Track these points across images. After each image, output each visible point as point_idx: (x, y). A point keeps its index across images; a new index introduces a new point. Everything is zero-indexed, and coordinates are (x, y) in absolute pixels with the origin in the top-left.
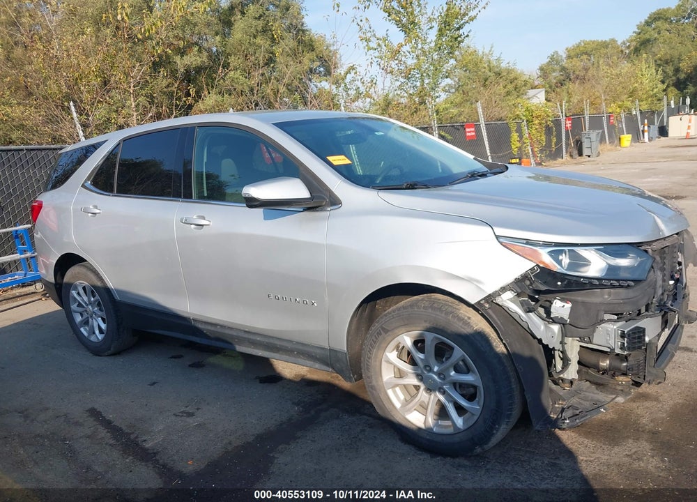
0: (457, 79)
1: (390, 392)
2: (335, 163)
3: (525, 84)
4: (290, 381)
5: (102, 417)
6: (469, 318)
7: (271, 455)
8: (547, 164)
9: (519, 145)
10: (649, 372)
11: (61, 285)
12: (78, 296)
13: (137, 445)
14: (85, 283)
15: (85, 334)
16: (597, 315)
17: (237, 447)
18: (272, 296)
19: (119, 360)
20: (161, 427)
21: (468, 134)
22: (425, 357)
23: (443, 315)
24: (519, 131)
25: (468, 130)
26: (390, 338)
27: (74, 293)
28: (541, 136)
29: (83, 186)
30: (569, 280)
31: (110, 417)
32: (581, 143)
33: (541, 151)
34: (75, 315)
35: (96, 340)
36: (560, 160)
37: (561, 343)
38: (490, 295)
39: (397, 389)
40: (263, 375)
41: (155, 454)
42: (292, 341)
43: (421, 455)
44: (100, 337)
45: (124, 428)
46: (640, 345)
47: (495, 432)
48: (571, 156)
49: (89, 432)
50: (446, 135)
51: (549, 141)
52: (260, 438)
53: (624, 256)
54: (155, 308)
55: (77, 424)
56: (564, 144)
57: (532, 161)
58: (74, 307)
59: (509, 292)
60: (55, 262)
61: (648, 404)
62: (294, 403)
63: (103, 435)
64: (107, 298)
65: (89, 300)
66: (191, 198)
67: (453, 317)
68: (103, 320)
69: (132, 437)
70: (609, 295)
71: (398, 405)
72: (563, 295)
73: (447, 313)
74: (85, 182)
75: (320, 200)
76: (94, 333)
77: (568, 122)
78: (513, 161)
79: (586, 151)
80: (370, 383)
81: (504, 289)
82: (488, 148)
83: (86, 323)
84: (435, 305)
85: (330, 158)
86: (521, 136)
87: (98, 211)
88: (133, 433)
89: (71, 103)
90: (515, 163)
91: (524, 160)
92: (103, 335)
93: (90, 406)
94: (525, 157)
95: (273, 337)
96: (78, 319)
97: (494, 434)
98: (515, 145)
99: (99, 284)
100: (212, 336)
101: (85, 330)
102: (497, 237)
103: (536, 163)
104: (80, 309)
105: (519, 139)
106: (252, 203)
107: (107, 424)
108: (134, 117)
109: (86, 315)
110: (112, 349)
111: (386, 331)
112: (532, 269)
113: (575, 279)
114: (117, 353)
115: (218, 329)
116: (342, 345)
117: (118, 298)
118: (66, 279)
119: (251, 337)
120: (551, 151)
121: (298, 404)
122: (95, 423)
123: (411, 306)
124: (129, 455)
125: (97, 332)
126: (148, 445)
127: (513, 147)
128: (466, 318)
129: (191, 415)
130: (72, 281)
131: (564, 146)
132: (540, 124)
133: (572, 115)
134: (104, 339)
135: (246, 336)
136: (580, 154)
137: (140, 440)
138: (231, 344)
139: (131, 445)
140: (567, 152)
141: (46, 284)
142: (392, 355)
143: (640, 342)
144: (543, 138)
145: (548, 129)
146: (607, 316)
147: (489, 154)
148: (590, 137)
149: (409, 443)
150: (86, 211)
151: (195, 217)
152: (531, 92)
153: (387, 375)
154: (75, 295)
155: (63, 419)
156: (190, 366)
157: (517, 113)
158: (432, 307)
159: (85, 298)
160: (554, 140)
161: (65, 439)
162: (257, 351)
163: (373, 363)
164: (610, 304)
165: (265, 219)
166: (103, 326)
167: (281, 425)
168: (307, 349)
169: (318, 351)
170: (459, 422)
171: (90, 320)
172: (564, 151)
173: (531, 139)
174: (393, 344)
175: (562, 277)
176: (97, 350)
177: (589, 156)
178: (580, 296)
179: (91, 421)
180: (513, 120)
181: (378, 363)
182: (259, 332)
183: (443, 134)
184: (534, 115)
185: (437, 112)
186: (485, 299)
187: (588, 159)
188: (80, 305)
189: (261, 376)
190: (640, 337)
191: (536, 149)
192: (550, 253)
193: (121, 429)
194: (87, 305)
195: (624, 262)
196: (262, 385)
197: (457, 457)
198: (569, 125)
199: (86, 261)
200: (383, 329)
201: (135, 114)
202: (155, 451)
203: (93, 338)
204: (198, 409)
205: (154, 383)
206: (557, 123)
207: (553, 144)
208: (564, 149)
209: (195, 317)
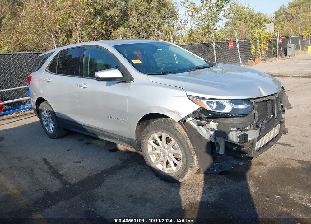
0: (231, 19)
1: (151, 156)
2: (134, 63)
3: (265, 21)
4: (121, 151)
5: (47, 161)
6: (177, 128)
7: (105, 178)
8: (268, 60)
9: (254, 51)
10: (253, 152)
11: (38, 110)
12: (45, 114)
13: (57, 172)
14: (46, 110)
15: (47, 129)
16: (228, 128)
17: (93, 175)
18: (109, 117)
19: (59, 140)
20: (67, 166)
21: (230, 46)
22: (163, 143)
23: (168, 126)
24: (255, 44)
25: (230, 44)
26: (150, 135)
27: (43, 113)
28: (266, 47)
29: (46, 70)
30: (214, 114)
31: (50, 162)
32: (287, 50)
33: (266, 54)
34: (43, 122)
35: (51, 132)
36: (275, 58)
37: (215, 139)
38: (183, 119)
39: (154, 155)
40: (111, 148)
41: (62, 176)
42: (117, 135)
43: (161, 181)
44: (52, 131)
45: (54, 166)
46: (245, 141)
47: (186, 173)
48: (281, 56)
49: (41, 167)
50: (219, 46)
51: (270, 49)
52: (103, 172)
53: (241, 104)
54: (70, 120)
55: (37, 164)
56: (277, 51)
57: (261, 58)
58: (43, 119)
59: (191, 118)
60: (36, 101)
61: (260, 167)
62: (120, 160)
63: (45, 168)
64: (54, 115)
65: (48, 116)
66: (82, 76)
67: (171, 127)
68: (53, 124)
69: (56, 169)
70: (233, 120)
71: (153, 161)
72: (215, 120)
73: (169, 125)
74: (46, 69)
75: (126, 78)
76: (50, 129)
77: (280, 40)
78: (251, 58)
79: (288, 54)
80: (144, 152)
81: (188, 116)
82: (239, 53)
83: (47, 125)
84: (166, 122)
85: (133, 61)
86: (256, 47)
87: (50, 81)
88: (56, 168)
89: (52, 34)
90: (252, 60)
91: (257, 58)
92: (53, 130)
93: (44, 157)
94: (257, 57)
95: (111, 133)
96: (45, 123)
97: (185, 174)
98: (253, 51)
99: (51, 110)
100: (90, 132)
101: (47, 128)
102: (187, 95)
103: (263, 60)
104: (45, 120)
105: (254, 48)
106: (99, 79)
107: (48, 164)
108: (78, 39)
109: (47, 122)
110: (56, 136)
111: (149, 132)
112: (199, 109)
113: (216, 113)
114: (59, 138)
115: (92, 129)
116: (134, 137)
117: (57, 116)
118: (40, 108)
119: (103, 133)
120: (271, 54)
121: (121, 160)
122: (44, 164)
123: (157, 122)
124: (53, 176)
125: (51, 129)
126: (60, 173)
127: (252, 52)
128: (176, 128)
129: (80, 162)
130: (42, 108)
131: (277, 52)
132: (266, 41)
133: (283, 37)
134: (54, 132)
135: (102, 132)
136: (286, 55)
137: (58, 171)
138: (97, 135)
139: (55, 173)
140: (279, 54)
141: (34, 109)
142: (151, 142)
143: (245, 140)
144: (267, 48)
145: (270, 43)
146: (233, 129)
147: (239, 55)
148: (291, 47)
149: (158, 177)
150: (46, 80)
151: (83, 84)
152: (267, 25)
153: (150, 149)
154: (43, 114)
155: (33, 161)
156: (85, 144)
157: (255, 36)
158: (164, 123)
159: (47, 115)
160: (273, 48)
161: (32, 169)
162: (106, 138)
163: (145, 145)
164: (233, 124)
165: (107, 86)
166: (53, 127)
167: (112, 168)
168: (122, 138)
169: (126, 139)
170: (174, 168)
171: (49, 124)
172: (277, 54)
173: (261, 48)
174: (151, 137)
175: (211, 112)
176: (51, 136)
177: (290, 56)
178: (221, 120)
179: (43, 163)
180: (253, 39)
181: (146, 145)
182: (106, 131)
183: (218, 46)
184: (263, 37)
185: (215, 36)
186: (181, 120)
187: (289, 57)
188: (45, 118)
189: (111, 149)
190: (244, 138)
191: (263, 53)
192: (207, 102)
193: (53, 166)
194: (48, 118)
195: (241, 107)
196: (110, 152)
197: (174, 183)
198: (281, 41)
199: (46, 101)
200: (147, 131)
201: (79, 38)
202: (63, 175)
203: (50, 131)
204: (83, 160)
205: (70, 150)
206: (275, 41)
207: (272, 50)
208: (277, 53)
209: (84, 124)
